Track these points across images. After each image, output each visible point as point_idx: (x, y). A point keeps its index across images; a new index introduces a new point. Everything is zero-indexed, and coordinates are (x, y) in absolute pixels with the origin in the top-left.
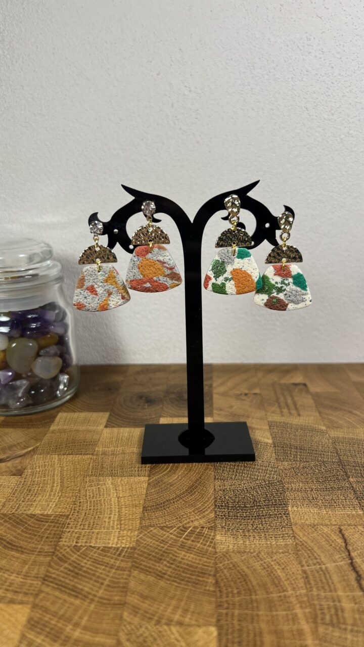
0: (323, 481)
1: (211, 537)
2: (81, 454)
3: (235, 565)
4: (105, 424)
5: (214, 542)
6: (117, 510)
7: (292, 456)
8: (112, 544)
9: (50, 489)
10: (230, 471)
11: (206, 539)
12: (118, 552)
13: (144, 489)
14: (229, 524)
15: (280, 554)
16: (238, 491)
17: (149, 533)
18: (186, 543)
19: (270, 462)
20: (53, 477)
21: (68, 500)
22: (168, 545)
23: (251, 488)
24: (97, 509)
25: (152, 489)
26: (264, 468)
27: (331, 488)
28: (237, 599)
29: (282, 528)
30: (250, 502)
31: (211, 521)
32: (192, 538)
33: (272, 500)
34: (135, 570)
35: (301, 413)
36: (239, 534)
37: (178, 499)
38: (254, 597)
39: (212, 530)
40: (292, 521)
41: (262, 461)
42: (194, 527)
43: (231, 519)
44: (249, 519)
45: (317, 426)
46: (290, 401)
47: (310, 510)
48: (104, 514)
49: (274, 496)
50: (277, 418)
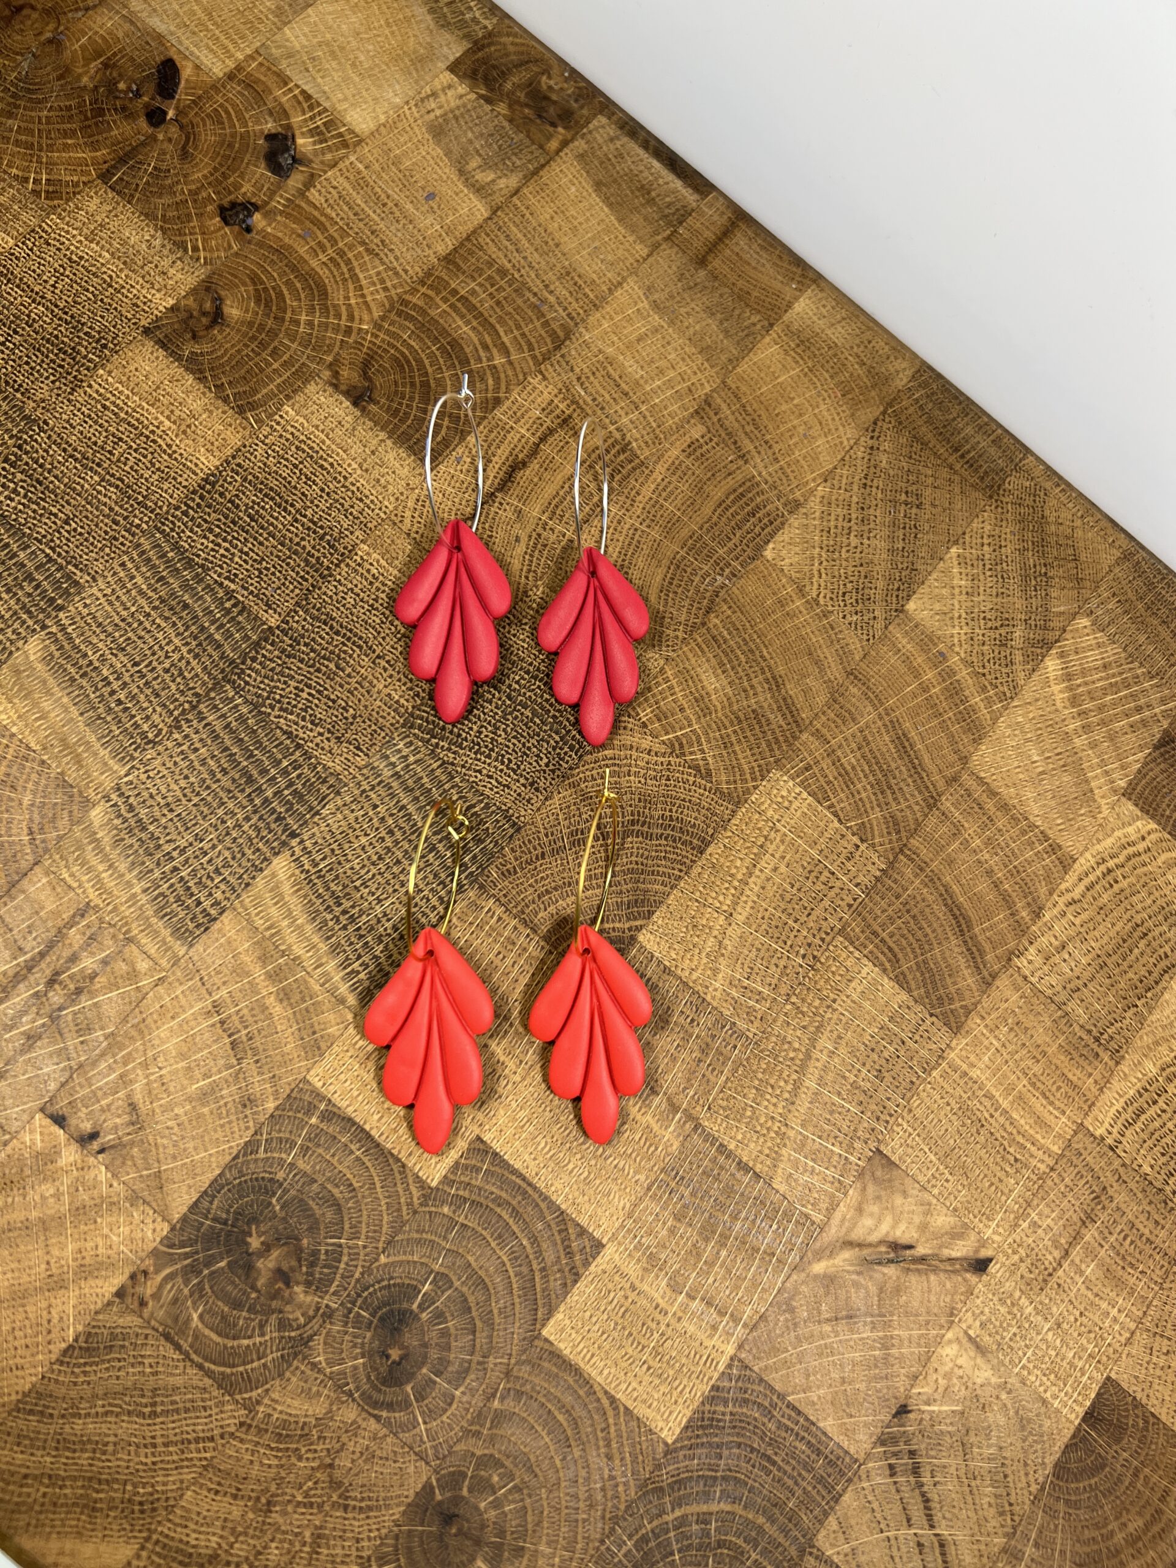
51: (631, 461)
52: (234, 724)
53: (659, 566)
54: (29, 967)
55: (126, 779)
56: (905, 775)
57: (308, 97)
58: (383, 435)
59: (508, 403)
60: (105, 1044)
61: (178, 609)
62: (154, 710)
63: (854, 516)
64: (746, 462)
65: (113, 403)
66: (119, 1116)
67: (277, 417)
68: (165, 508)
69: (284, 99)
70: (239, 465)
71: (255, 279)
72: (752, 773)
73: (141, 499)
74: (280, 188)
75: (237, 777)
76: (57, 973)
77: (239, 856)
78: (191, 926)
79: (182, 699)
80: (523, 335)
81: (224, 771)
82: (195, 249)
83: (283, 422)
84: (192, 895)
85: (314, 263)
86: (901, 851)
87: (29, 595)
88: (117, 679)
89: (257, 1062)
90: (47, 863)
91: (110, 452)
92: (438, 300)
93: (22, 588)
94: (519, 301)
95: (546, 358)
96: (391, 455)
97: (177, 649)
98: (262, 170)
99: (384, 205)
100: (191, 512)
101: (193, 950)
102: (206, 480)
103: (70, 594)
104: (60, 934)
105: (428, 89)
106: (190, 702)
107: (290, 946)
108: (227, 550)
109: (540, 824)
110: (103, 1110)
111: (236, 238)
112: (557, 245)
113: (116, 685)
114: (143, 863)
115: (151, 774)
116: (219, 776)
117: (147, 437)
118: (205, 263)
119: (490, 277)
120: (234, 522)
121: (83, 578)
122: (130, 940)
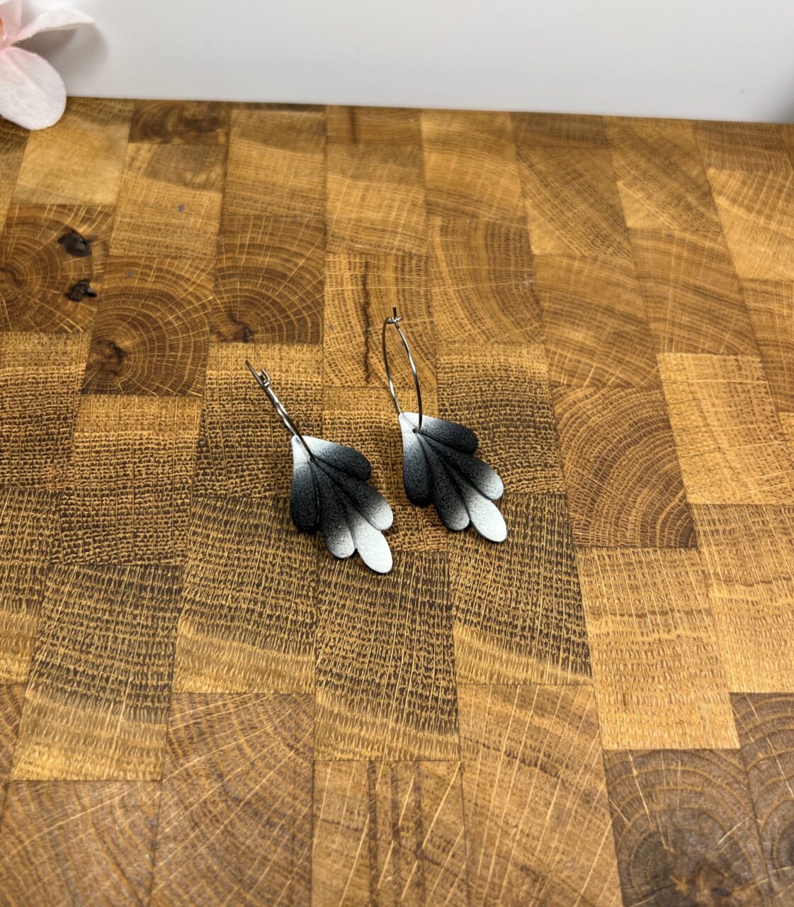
51: (420, 261)
52: (350, 571)
53: (489, 300)
54: (373, 836)
55: (319, 661)
56: (718, 306)
57: (64, 206)
58: (277, 346)
59: (328, 280)
60: (468, 843)
61: (253, 531)
62: (296, 604)
63: (556, 203)
64: (477, 217)
65: (101, 446)
66: (523, 884)
67: (208, 381)
68: (190, 481)
69: (51, 216)
70: (211, 423)
71: (123, 318)
72: (648, 365)
73: (169, 487)
74: (91, 262)
75: (383, 601)
76: (395, 824)
77: (430, 649)
78: (445, 717)
79: (306, 583)
80: (301, 240)
81: (371, 604)
82: (72, 327)
83: (214, 381)
84: (427, 698)
85: (149, 286)
86: (758, 345)
87: (152, 599)
88: (256, 604)
89: (567, 767)
90: (320, 758)
91: (125, 475)
92: (237, 255)
93: (144, 598)
94: (282, 226)
95: (325, 243)
96: (293, 352)
97: (275, 556)
98: (72, 260)
99: (160, 229)
100: (208, 471)
101: (461, 731)
102: (199, 446)
103: (177, 578)
104: (372, 797)
105: (127, 159)
106: (313, 580)
107: (515, 679)
108: (250, 475)
109: (573, 483)
110: (509, 890)
111: (90, 304)
112: (274, 185)
113: (258, 608)
114: (379, 704)
115: (331, 644)
116: (372, 610)
117: (140, 449)
118: (85, 330)
119: (254, 225)
120: (238, 457)
121: (177, 561)
122: (419, 759)
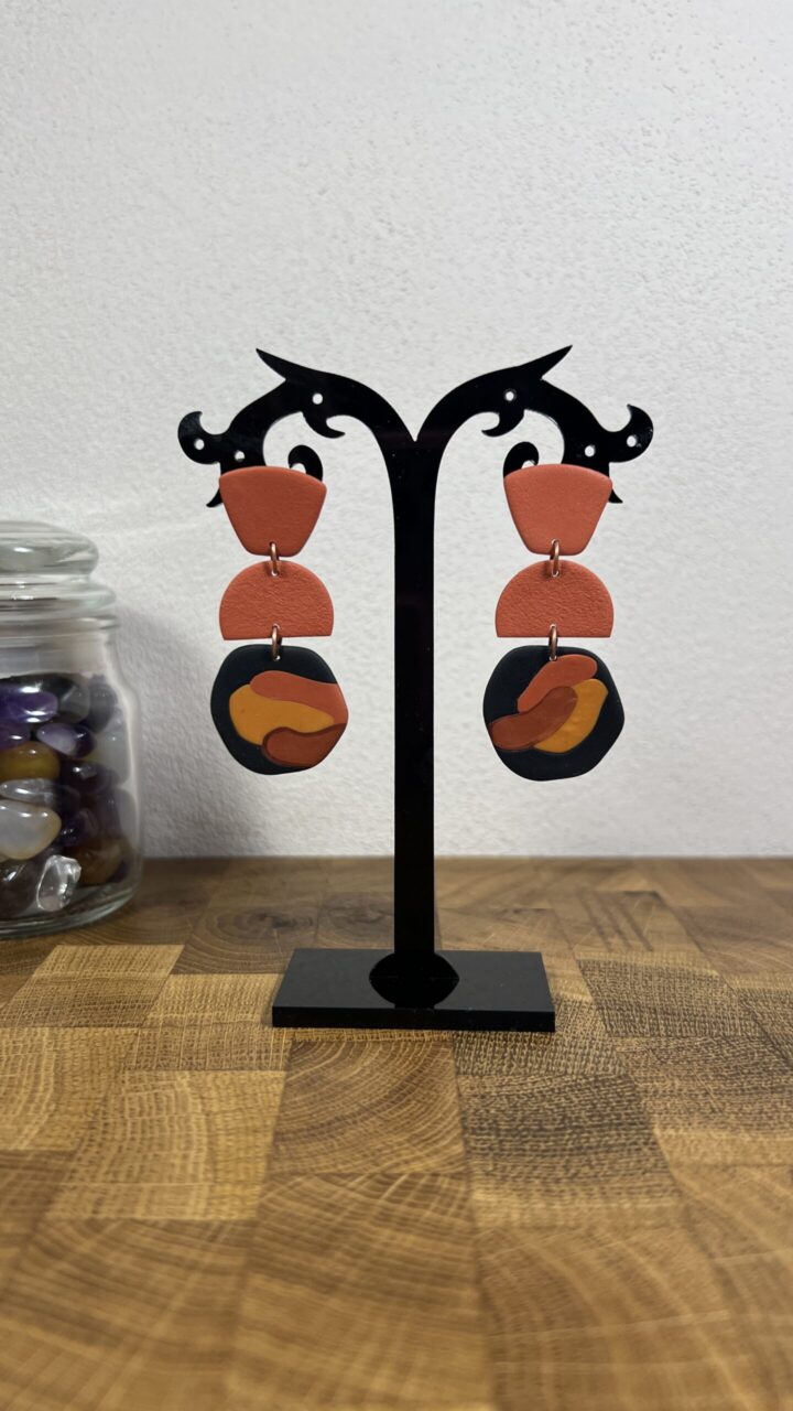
0: (731, 1076)
1: (460, 1196)
2: (112, 1026)
3: (530, 1259)
4: (171, 968)
5: (468, 1204)
6: (205, 1140)
7: (647, 1027)
8: (194, 1214)
9: (25, 1098)
10: (493, 1057)
11: (447, 1200)
12: (210, 1233)
13: (275, 1095)
14: (505, 1167)
15: (647, 1229)
16: (519, 1097)
17: (291, 1188)
18: (393, 1210)
19: (593, 1039)
20: (36, 1071)
21: (75, 1119)
22: (346, 1214)
23: (552, 1090)
24: (152, 1139)
25: (295, 1095)
26: (580, 1051)
27: (755, 1088)
28: (544, 1337)
29: (644, 1173)
30: (555, 1120)
31: (458, 1161)
32: (409, 1199)
33: (608, 1115)
34: (257, 1272)
35: (654, 945)
36: (534, 1188)
37: (366, 1115)
38: (592, 1331)
39: (460, 1179)
40: (667, 1157)
41: (574, 1038)
42: (414, 1175)
43: (509, 1155)
44: (554, 1156)
45: (695, 968)
46: (623, 924)
47: (709, 1135)
48: (171, 1148)
49: (613, 1107)
50: (597, 954)
